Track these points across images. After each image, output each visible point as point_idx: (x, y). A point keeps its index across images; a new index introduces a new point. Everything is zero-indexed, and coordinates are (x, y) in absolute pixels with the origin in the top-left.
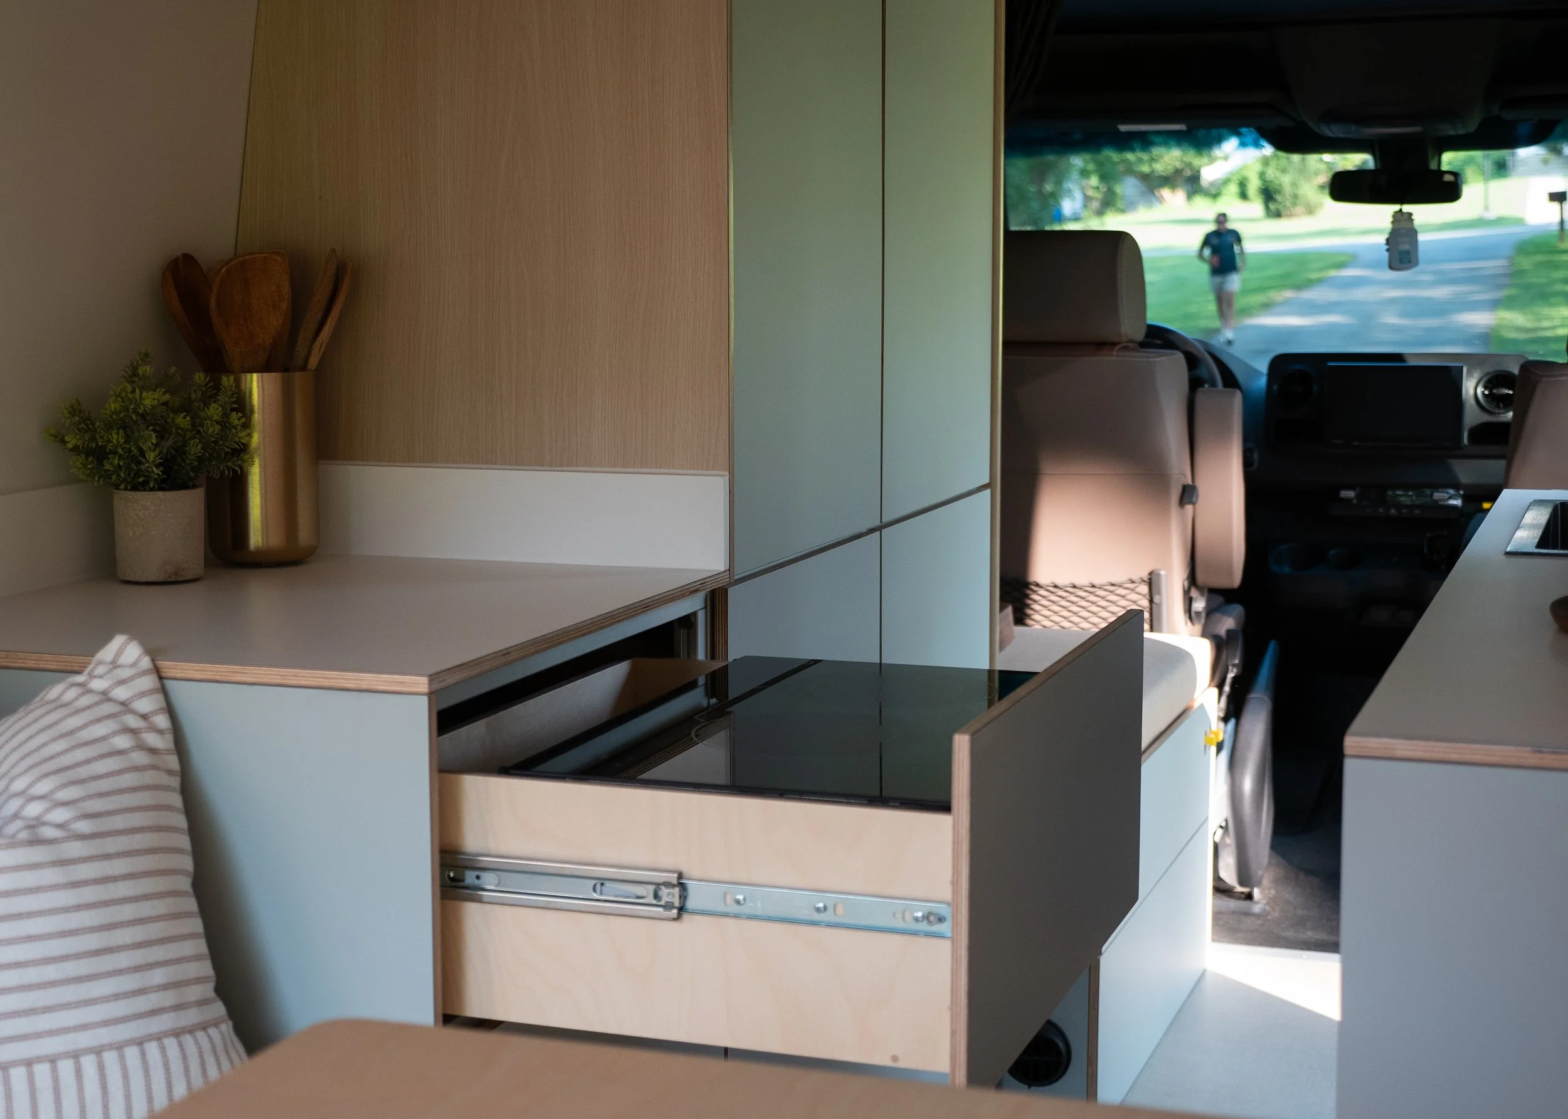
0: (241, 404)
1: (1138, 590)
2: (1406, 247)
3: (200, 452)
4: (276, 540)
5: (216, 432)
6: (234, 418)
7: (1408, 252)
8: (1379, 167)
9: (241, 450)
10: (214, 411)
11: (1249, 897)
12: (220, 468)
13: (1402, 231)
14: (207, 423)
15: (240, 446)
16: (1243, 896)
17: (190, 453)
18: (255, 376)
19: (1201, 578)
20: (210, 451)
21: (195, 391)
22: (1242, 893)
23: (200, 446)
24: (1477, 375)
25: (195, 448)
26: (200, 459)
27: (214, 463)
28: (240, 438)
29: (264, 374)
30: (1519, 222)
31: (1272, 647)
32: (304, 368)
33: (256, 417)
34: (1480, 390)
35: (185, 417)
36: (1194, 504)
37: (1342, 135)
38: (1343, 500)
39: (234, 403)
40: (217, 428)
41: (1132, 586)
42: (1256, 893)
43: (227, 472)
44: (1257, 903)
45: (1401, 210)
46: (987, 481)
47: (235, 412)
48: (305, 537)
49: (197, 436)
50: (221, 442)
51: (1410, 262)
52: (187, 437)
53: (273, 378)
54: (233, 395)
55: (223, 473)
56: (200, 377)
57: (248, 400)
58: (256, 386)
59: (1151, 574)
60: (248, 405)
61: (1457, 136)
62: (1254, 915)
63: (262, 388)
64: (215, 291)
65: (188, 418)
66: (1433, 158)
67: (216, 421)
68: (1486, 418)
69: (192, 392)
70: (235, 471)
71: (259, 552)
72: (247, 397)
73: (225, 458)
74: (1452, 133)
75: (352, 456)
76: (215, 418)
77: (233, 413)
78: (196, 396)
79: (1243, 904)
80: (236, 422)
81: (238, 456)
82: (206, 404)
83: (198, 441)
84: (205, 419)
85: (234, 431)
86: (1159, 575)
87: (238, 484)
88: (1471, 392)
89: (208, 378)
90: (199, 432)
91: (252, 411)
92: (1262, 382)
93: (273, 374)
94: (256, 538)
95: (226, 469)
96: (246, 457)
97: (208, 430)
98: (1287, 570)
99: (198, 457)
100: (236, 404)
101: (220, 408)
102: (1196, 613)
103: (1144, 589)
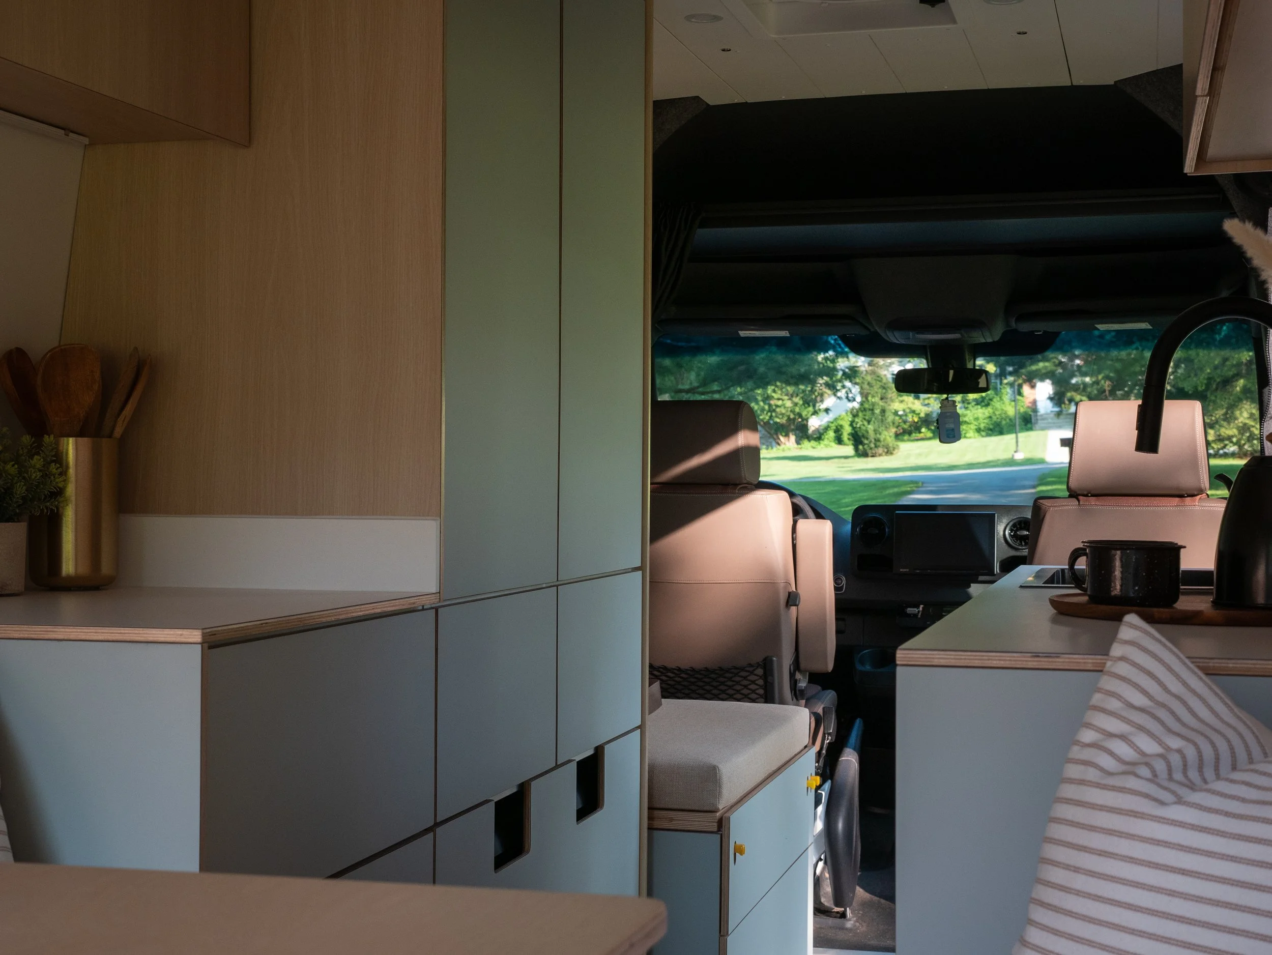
0: (59, 459)
1: (756, 672)
2: (952, 426)
3: (24, 493)
4: (84, 570)
5: (38, 477)
6: (53, 468)
7: (953, 430)
8: (930, 367)
9: (59, 493)
10: (37, 461)
11: (843, 915)
12: (40, 507)
13: (948, 414)
14: (31, 471)
15: (57, 490)
16: (839, 915)
17: (16, 494)
18: (71, 440)
19: (803, 664)
20: (32, 493)
21: (22, 448)
22: (838, 912)
23: (24, 488)
24: (1005, 521)
25: (20, 489)
26: (23, 498)
27: (35, 503)
28: (57, 483)
29: (79, 439)
30: (1042, 461)
31: (858, 723)
32: (110, 436)
33: (72, 471)
34: (1007, 532)
35: (13, 465)
36: (797, 605)
37: (903, 342)
38: (909, 615)
39: (52, 456)
40: (39, 474)
41: (751, 669)
42: (848, 912)
43: (45, 511)
44: (850, 920)
45: (947, 398)
46: (639, 564)
47: (54, 464)
48: (106, 568)
49: (23, 480)
50: (42, 486)
51: (954, 437)
52: (15, 481)
53: (85, 441)
54: (53, 449)
55: (42, 510)
56: (26, 439)
57: (64, 458)
58: (71, 447)
59: (765, 659)
60: (64, 462)
61: (986, 344)
62: (847, 929)
63: (77, 449)
64: (41, 371)
65: (16, 466)
66: (969, 362)
67: (38, 469)
68: (1013, 553)
69: (20, 449)
70: (52, 510)
71: (69, 578)
72: (64, 456)
73: (44, 499)
74: (983, 341)
75: (146, 509)
76: (38, 466)
77: (52, 464)
78: (23, 451)
79: (838, 921)
80: (54, 470)
81: (55, 498)
82: (32, 457)
83: (23, 484)
84: (30, 468)
85: (52, 477)
86: (772, 661)
87: (54, 522)
88: (1001, 533)
89: (33, 439)
90: (24, 478)
91: (67, 467)
92: (849, 527)
93: (86, 439)
94: (69, 566)
95: (45, 508)
96: (62, 499)
97: (31, 476)
98: (868, 668)
99: (22, 497)
100: (54, 457)
101: (42, 460)
102: (799, 690)
103: (760, 671)
